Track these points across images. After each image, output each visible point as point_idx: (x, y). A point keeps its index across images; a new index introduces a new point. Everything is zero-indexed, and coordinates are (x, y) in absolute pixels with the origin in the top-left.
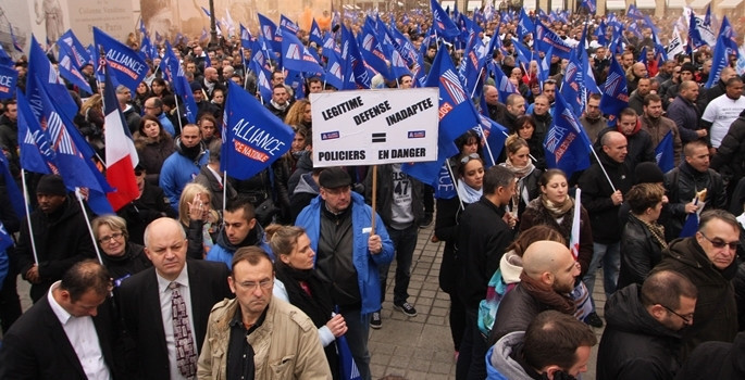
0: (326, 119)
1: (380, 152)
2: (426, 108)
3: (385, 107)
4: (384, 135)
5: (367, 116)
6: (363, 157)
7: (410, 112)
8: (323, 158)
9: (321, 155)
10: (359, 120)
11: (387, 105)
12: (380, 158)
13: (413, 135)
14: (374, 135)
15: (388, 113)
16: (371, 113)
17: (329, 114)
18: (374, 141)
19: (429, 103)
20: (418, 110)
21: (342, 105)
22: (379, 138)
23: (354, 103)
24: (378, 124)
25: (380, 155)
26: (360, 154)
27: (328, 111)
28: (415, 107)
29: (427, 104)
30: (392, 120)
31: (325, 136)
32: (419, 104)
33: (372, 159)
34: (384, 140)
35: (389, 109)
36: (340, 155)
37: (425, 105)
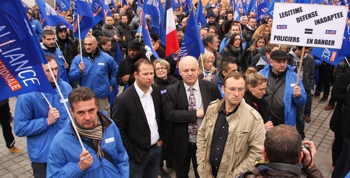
0: (281, 17)
1: (308, 39)
2: (339, 17)
3: (315, 14)
4: (312, 30)
5: (304, 18)
6: (298, 41)
7: (329, 18)
8: (276, 39)
9: (275, 37)
10: (299, 20)
11: (316, 13)
12: (308, 43)
13: (329, 32)
14: (306, 30)
15: (316, 18)
16: (306, 17)
17: (283, 15)
18: (306, 33)
19: (341, 14)
20: (334, 18)
21: (291, 11)
22: (309, 31)
23: (298, 11)
24: (309, 23)
25: (308, 41)
26: (296, 39)
27: (282, 13)
28: (332, 16)
29: (340, 15)
30: (317, 22)
31: (279, 27)
32: (335, 15)
33: (303, 43)
34: (311, 33)
35: (317, 15)
36: (285, 39)
37: (338, 15)
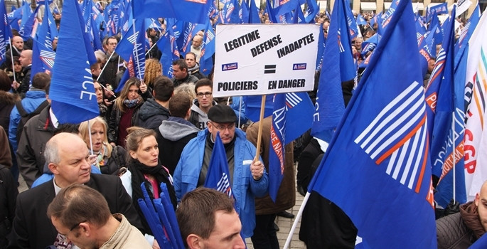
0: (228, 50)
1: (270, 82)
2: (309, 42)
3: (277, 40)
4: (274, 66)
5: (262, 48)
6: (256, 88)
7: (296, 46)
8: (222, 89)
9: (220, 85)
10: (255, 52)
11: (279, 39)
12: (269, 88)
13: (298, 67)
14: (266, 67)
15: (280, 46)
16: (266, 46)
17: (231, 46)
18: (266, 72)
19: (312, 38)
20: (303, 44)
21: (242, 37)
22: (270, 69)
23: (253, 36)
24: (270, 56)
25: (270, 85)
26: (252, 85)
27: (230, 43)
28: (300, 41)
29: (309, 39)
30: (282, 53)
31: (225, 67)
32: (304, 39)
33: (263, 90)
34: (274, 72)
35: (280, 42)
36: (237, 86)
37: (308, 39)
